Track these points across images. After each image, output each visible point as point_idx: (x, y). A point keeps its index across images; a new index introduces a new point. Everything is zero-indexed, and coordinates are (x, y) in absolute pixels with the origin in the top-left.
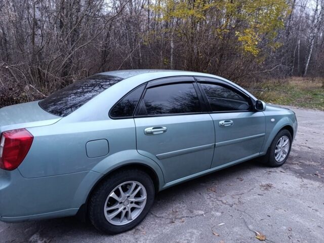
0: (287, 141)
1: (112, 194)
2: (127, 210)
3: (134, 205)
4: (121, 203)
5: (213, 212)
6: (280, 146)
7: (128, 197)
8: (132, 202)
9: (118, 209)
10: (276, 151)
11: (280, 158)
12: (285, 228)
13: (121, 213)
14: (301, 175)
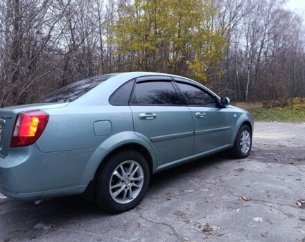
0: (248, 135)
1: (115, 173)
2: (128, 189)
3: (134, 184)
4: (123, 181)
5: (201, 190)
6: (243, 139)
7: (129, 176)
8: (132, 182)
9: (120, 187)
10: (241, 144)
11: (245, 150)
12: (263, 191)
13: (123, 192)
14: (265, 161)
